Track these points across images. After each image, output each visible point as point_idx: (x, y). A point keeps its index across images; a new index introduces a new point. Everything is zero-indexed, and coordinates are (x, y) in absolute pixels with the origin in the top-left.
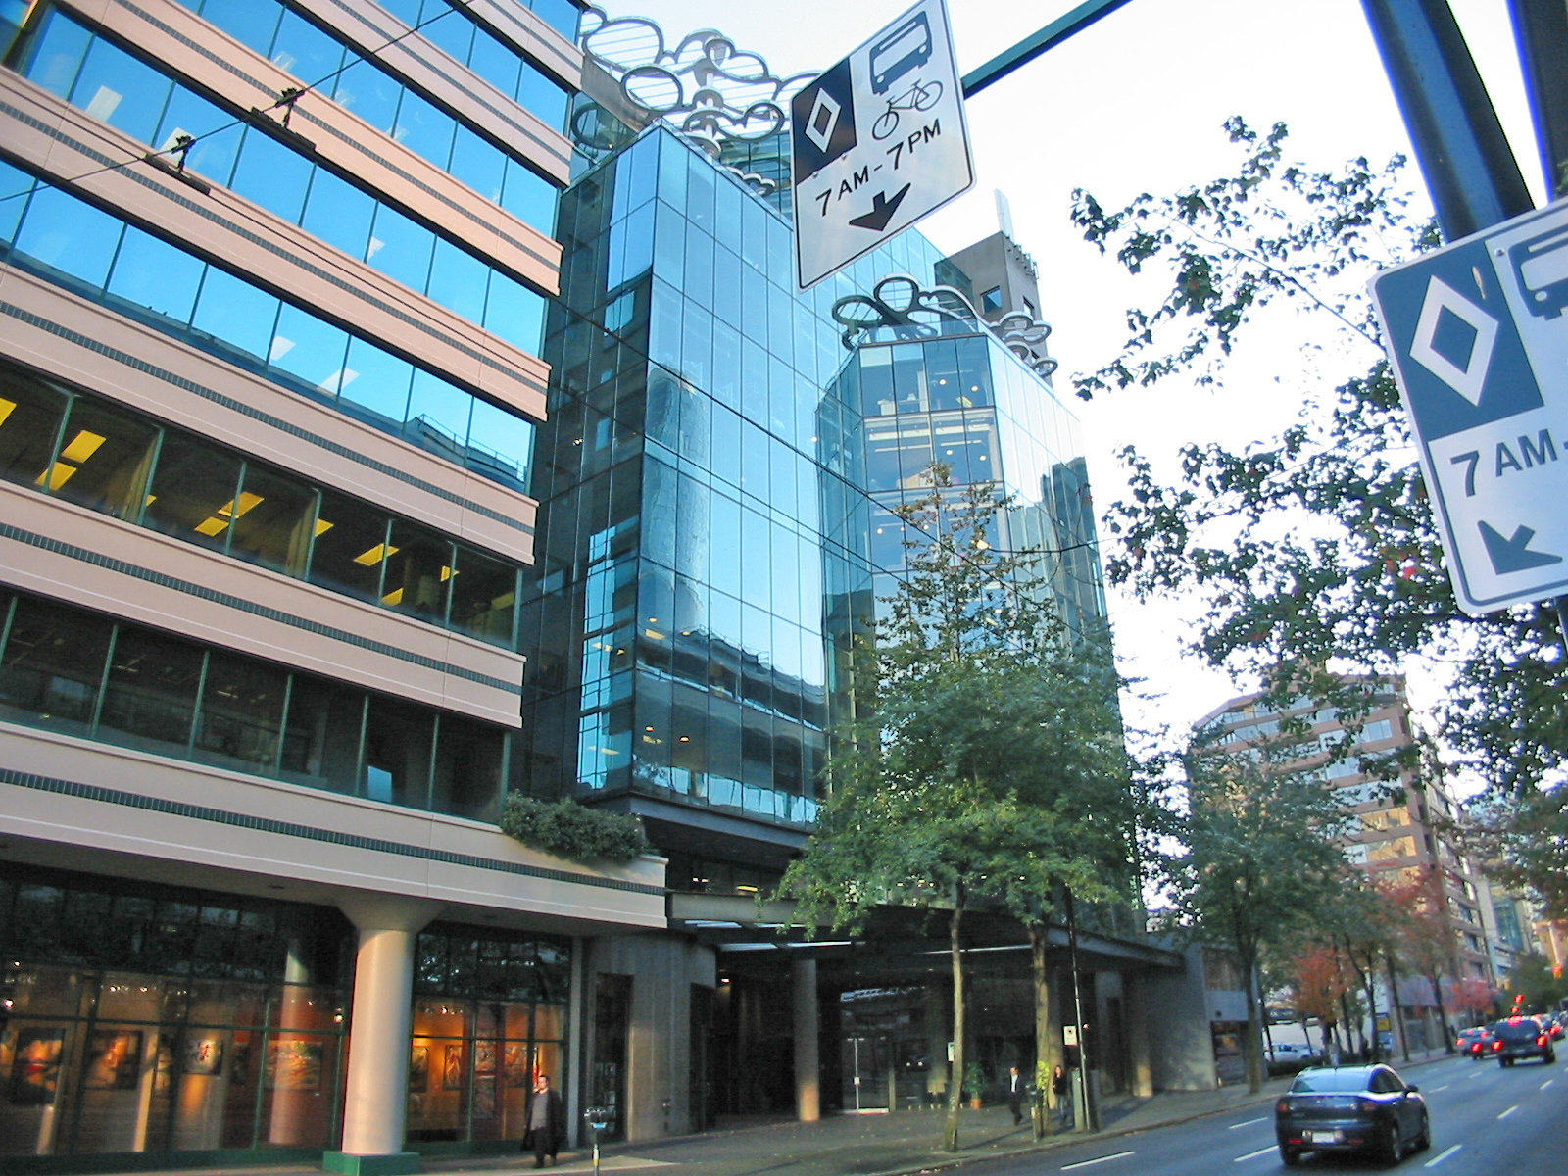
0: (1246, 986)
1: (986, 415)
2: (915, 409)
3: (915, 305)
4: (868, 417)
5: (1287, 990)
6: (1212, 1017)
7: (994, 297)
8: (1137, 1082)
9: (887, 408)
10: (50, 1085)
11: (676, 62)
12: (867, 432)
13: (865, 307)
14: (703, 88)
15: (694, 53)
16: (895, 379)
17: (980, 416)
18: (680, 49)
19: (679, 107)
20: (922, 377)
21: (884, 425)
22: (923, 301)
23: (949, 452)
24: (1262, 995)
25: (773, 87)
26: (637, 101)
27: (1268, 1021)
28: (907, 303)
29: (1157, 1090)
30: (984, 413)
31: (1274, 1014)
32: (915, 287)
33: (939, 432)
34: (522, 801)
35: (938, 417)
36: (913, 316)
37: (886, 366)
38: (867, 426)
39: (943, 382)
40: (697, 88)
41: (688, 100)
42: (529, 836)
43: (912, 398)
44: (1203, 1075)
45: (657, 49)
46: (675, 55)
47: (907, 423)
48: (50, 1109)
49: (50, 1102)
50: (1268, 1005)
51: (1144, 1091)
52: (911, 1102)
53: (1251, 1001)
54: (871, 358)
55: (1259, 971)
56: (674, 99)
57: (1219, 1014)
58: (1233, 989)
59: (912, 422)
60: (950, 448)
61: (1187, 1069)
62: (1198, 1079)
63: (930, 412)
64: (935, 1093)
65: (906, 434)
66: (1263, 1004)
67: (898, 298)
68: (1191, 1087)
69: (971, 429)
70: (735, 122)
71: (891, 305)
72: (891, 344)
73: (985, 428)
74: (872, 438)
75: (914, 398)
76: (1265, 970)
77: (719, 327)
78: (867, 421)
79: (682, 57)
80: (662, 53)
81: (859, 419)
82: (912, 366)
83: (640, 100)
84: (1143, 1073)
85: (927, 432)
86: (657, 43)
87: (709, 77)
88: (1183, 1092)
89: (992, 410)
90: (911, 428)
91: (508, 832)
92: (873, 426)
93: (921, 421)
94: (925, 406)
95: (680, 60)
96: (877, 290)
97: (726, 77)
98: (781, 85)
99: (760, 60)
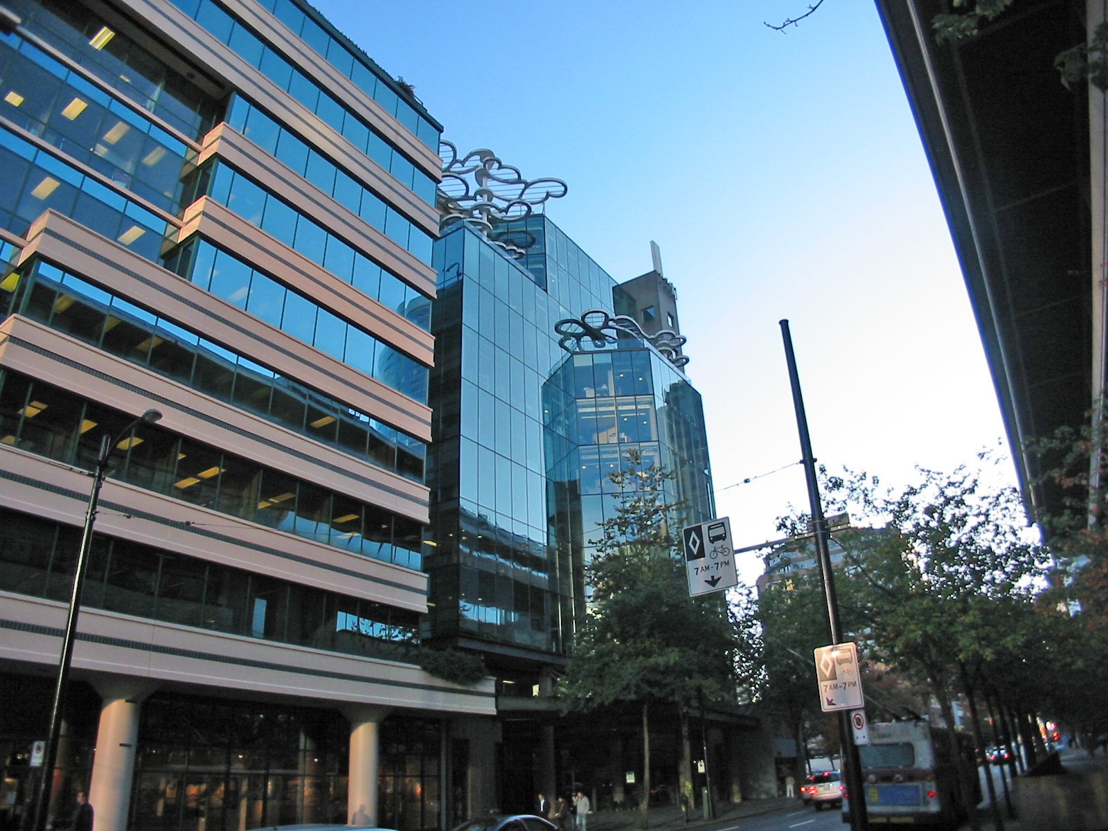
0: (796, 737)
1: (649, 400)
2: (605, 394)
3: (606, 326)
4: (578, 399)
5: (820, 738)
6: (775, 755)
7: (651, 311)
8: (733, 794)
9: (590, 393)
10: (202, 808)
11: (463, 166)
12: (577, 407)
13: (575, 325)
14: (482, 188)
15: (475, 161)
16: (595, 376)
17: (645, 400)
18: (466, 160)
19: (466, 197)
20: (610, 374)
21: (589, 403)
22: (611, 323)
23: (626, 419)
24: (805, 741)
25: (522, 186)
27: (809, 755)
28: (601, 324)
29: (744, 798)
30: (647, 398)
31: (812, 753)
32: (606, 316)
33: (620, 408)
34: (431, 652)
35: (620, 399)
36: (604, 331)
37: (589, 367)
38: (578, 404)
39: (622, 375)
40: (478, 187)
41: (471, 194)
42: (433, 671)
43: (604, 387)
44: (770, 788)
45: (452, 158)
46: (463, 163)
47: (601, 402)
48: (203, 820)
49: (202, 816)
50: (809, 746)
51: (737, 799)
52: (605, 807)
53: (798, 745)
54: (581, 361)
55: (803, 727)
56: (463, 193)
57: (780, 753)
58: (787, 738)
59: (604, 402)
60: (626, 417)
61: (761, 786)
62: (767, 793)
63: (615, 397)
64: (618, 802)
65: (601, 409)
66: (806, 746)
67: (596, 322)
68: (763, 796)
69: (639, 407)
70: (501, 211)
71: (591, 325)
72: (592, 353)
73: (647, 407)
74: (580, 410)
75: (606, 387)
76: (807, 725)
77: (498, 352)
78: (578, 400)
79: (467, 164)
80: (455, 161)
81: (572, 399)
82: (604, 367)
83: (444, 193)
84: (736, 788)
85: (613, 408)
86: (452, 155)
87: (484, 180)
88: (759, 799)
89: (652, 396)
90: (604, 405)
91: (424, 669)
92: (581, 404)
93: (610, 402)
94: (612, 393)
95: (465, 165)
96: (583, 317)
97: (495, 179)
98: (527, 185)
99: (515, 171)
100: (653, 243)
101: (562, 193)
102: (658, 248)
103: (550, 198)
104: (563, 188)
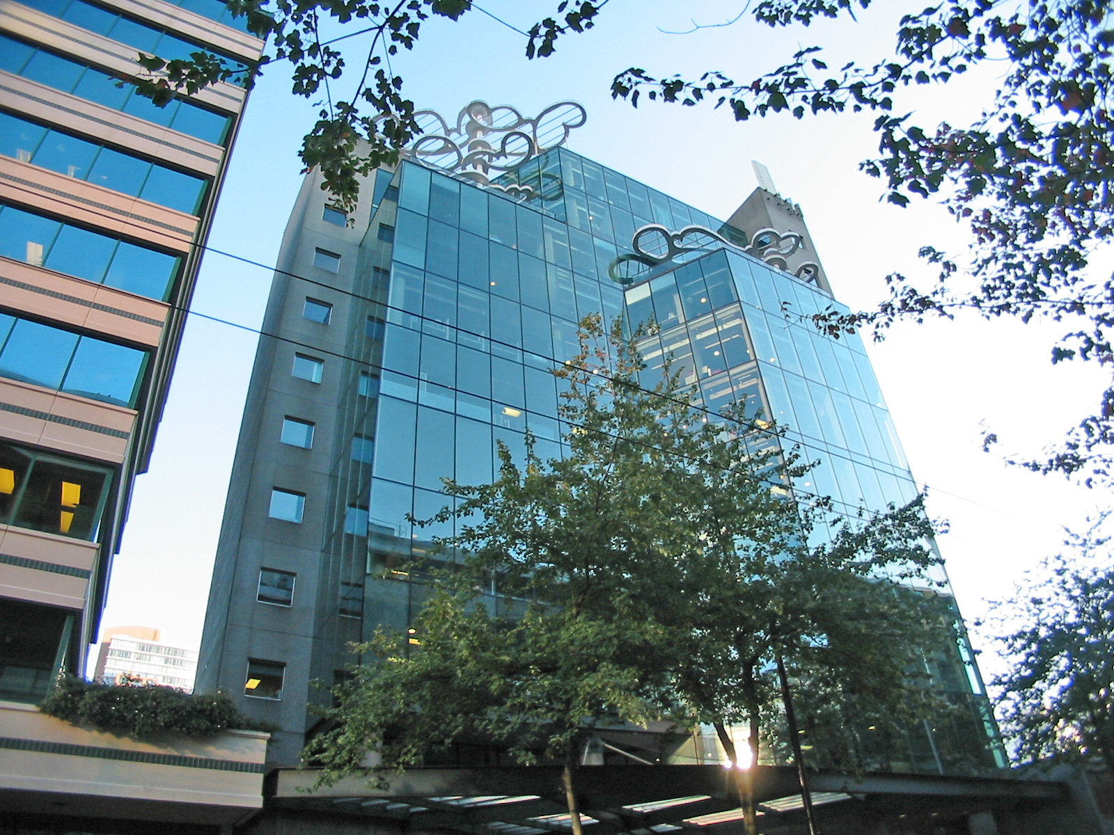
1: (734, 311)
2: (674, 324)
11: (460, 135)
16: (655, 306)
17: (728, 313)
20: (676, 299)
21: (652, 345)
22: (678, 243)
26: (430, 167)
28: (666, 250)
30: (732, 310)
32: (665, 233)
33: (698, 337)
35: (694, 325)
37: (647, 299)
43: (671, 316)
46: (458, 131)
47: (667, 338)
54: (636, 296)
59: (672, 337)
63: (686, 323)
65: (672, 347)
69: (723, 328)
70: (497, 155)
71: (653, 255)
72: (650, 280)
73: (735, 323)
75: (673, 317)
77: (463, 291)
80: (448, 131)
82: (667, 291)
83: (432, 165)
86: (441, 125)
87: (476, 133)
89: (738, 305)
90: (673, 341)
92: (642, 348)
93: (681, 333)
94: (682, 320)
95: (462, 133)
96: (635, 245)
97: (493, 130)
98: (535, 123)
99: (510, 109)
100: (755, 163)
101: (581, 118)
102: (765, 167)
103: (571, 130)
104: (579, 112)
